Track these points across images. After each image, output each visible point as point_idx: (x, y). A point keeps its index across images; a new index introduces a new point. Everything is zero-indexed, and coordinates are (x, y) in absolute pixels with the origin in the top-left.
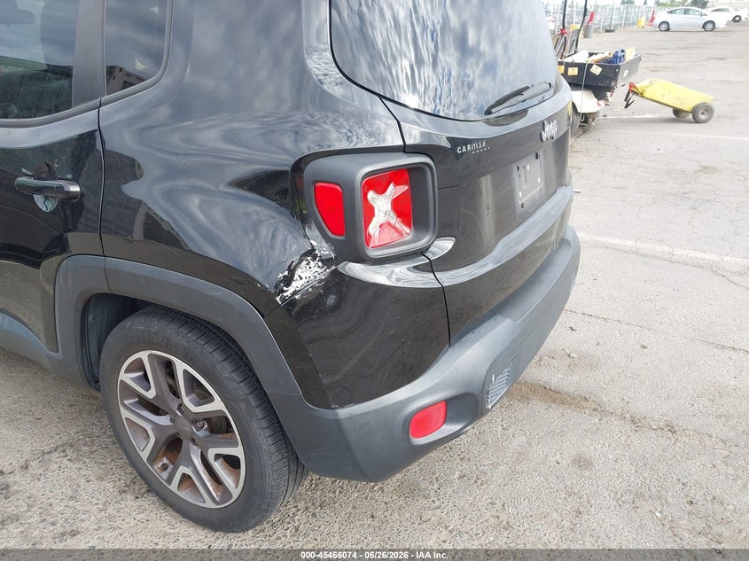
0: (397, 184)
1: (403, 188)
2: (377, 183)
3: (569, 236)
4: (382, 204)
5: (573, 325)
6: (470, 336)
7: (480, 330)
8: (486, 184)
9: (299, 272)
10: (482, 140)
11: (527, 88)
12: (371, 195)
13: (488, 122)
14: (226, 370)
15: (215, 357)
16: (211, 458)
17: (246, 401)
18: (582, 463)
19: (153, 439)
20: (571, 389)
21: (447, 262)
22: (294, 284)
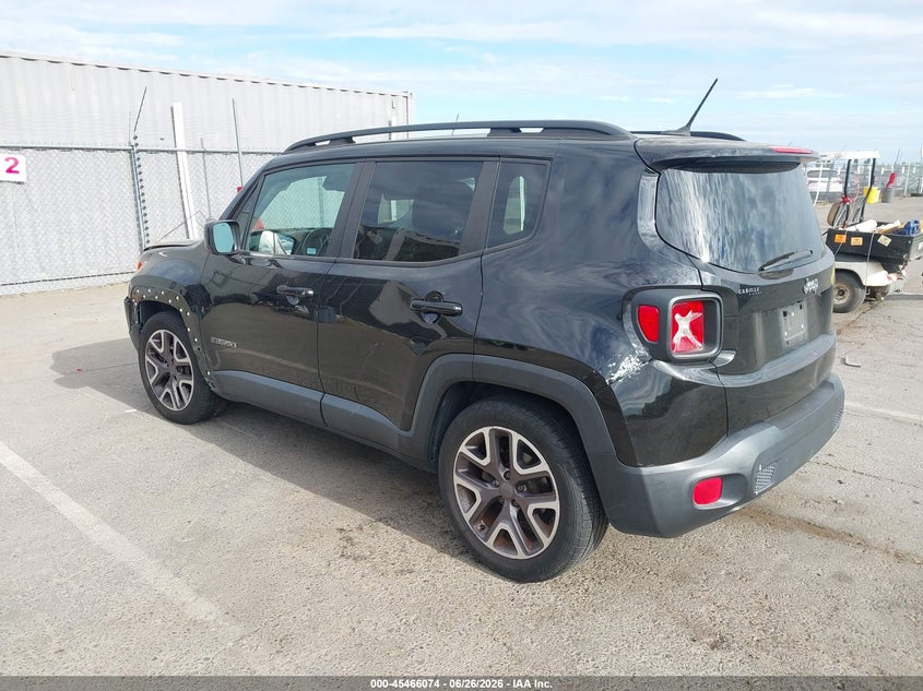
0: (694, 312)
1: (699, 315)
2: (682, 309)
3: (832, 380)
4: (684, 323)
5: (842, 479)
6: (743, 432)
7: (751, 429)
8: (758, 319)
9: (623, 364)
10: (756, 287)
11: (792, 254)
12: (678, 316)
13: (761, 275)
14: (554, 440)
15: (546, 431)
16: (530, 513)
17: (568, 463)
18: (842, 577)
19: (479, 500)
20: (836, 527)
21: (728, 370)
22: (619, 372)
